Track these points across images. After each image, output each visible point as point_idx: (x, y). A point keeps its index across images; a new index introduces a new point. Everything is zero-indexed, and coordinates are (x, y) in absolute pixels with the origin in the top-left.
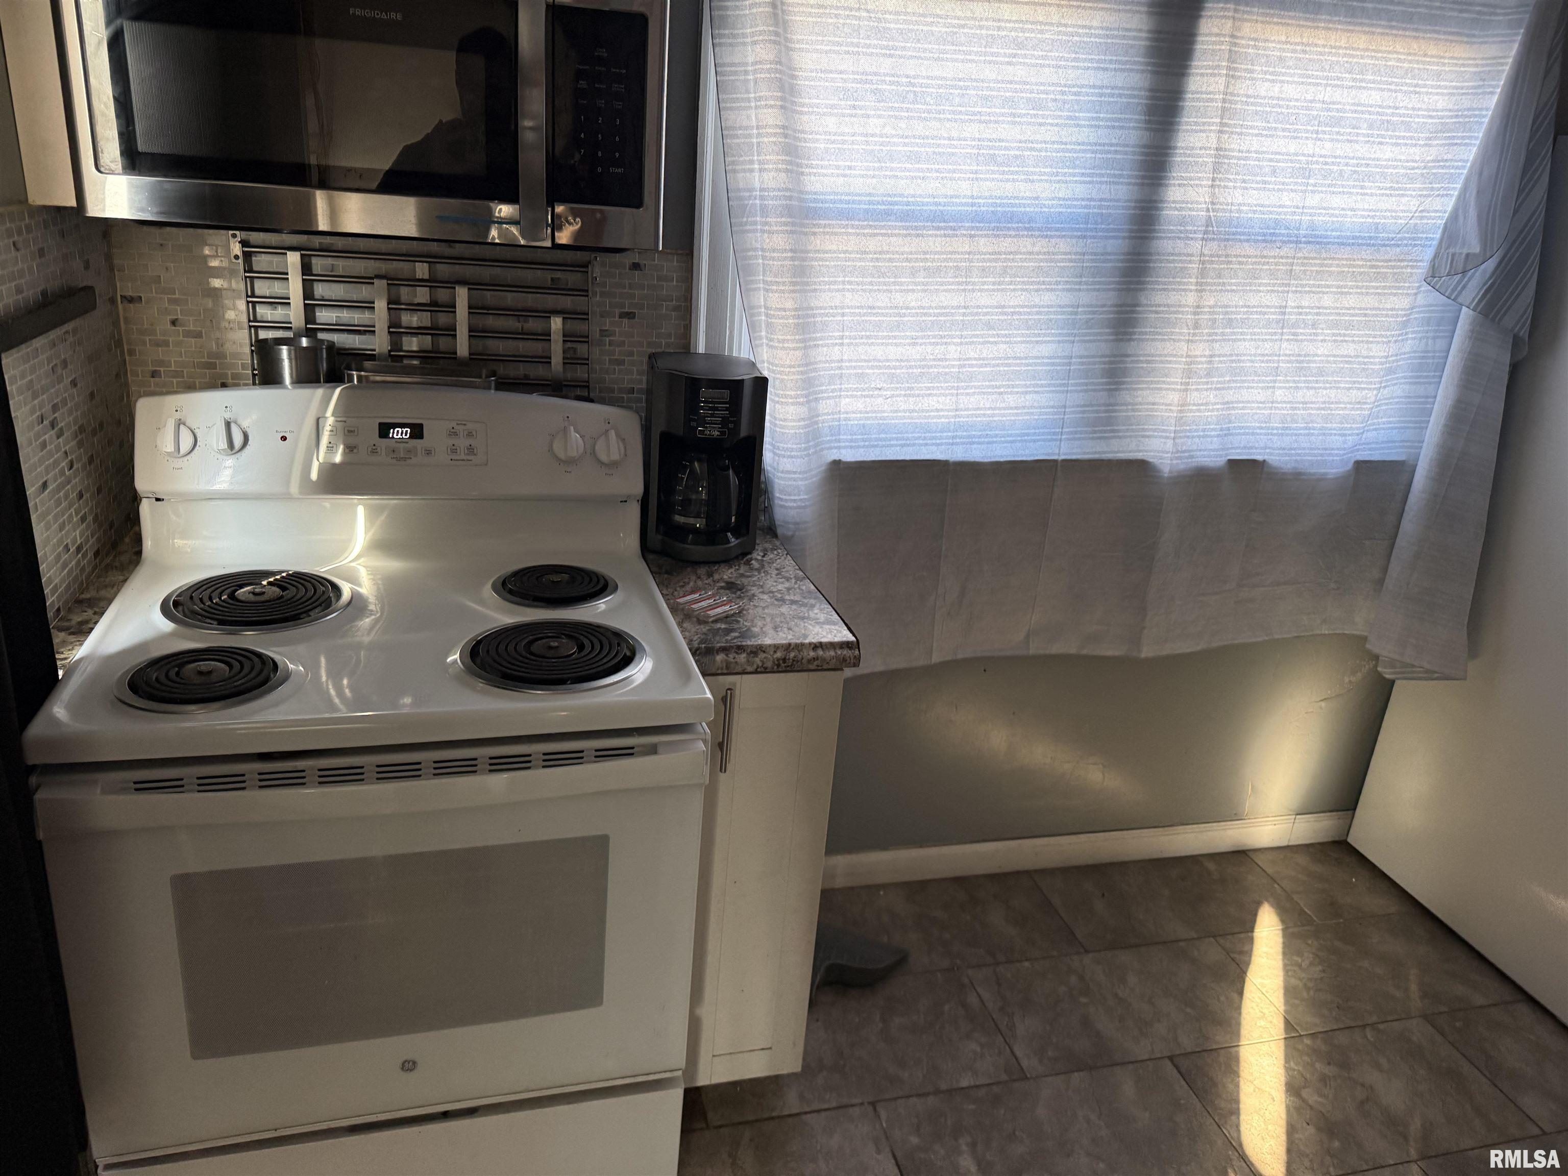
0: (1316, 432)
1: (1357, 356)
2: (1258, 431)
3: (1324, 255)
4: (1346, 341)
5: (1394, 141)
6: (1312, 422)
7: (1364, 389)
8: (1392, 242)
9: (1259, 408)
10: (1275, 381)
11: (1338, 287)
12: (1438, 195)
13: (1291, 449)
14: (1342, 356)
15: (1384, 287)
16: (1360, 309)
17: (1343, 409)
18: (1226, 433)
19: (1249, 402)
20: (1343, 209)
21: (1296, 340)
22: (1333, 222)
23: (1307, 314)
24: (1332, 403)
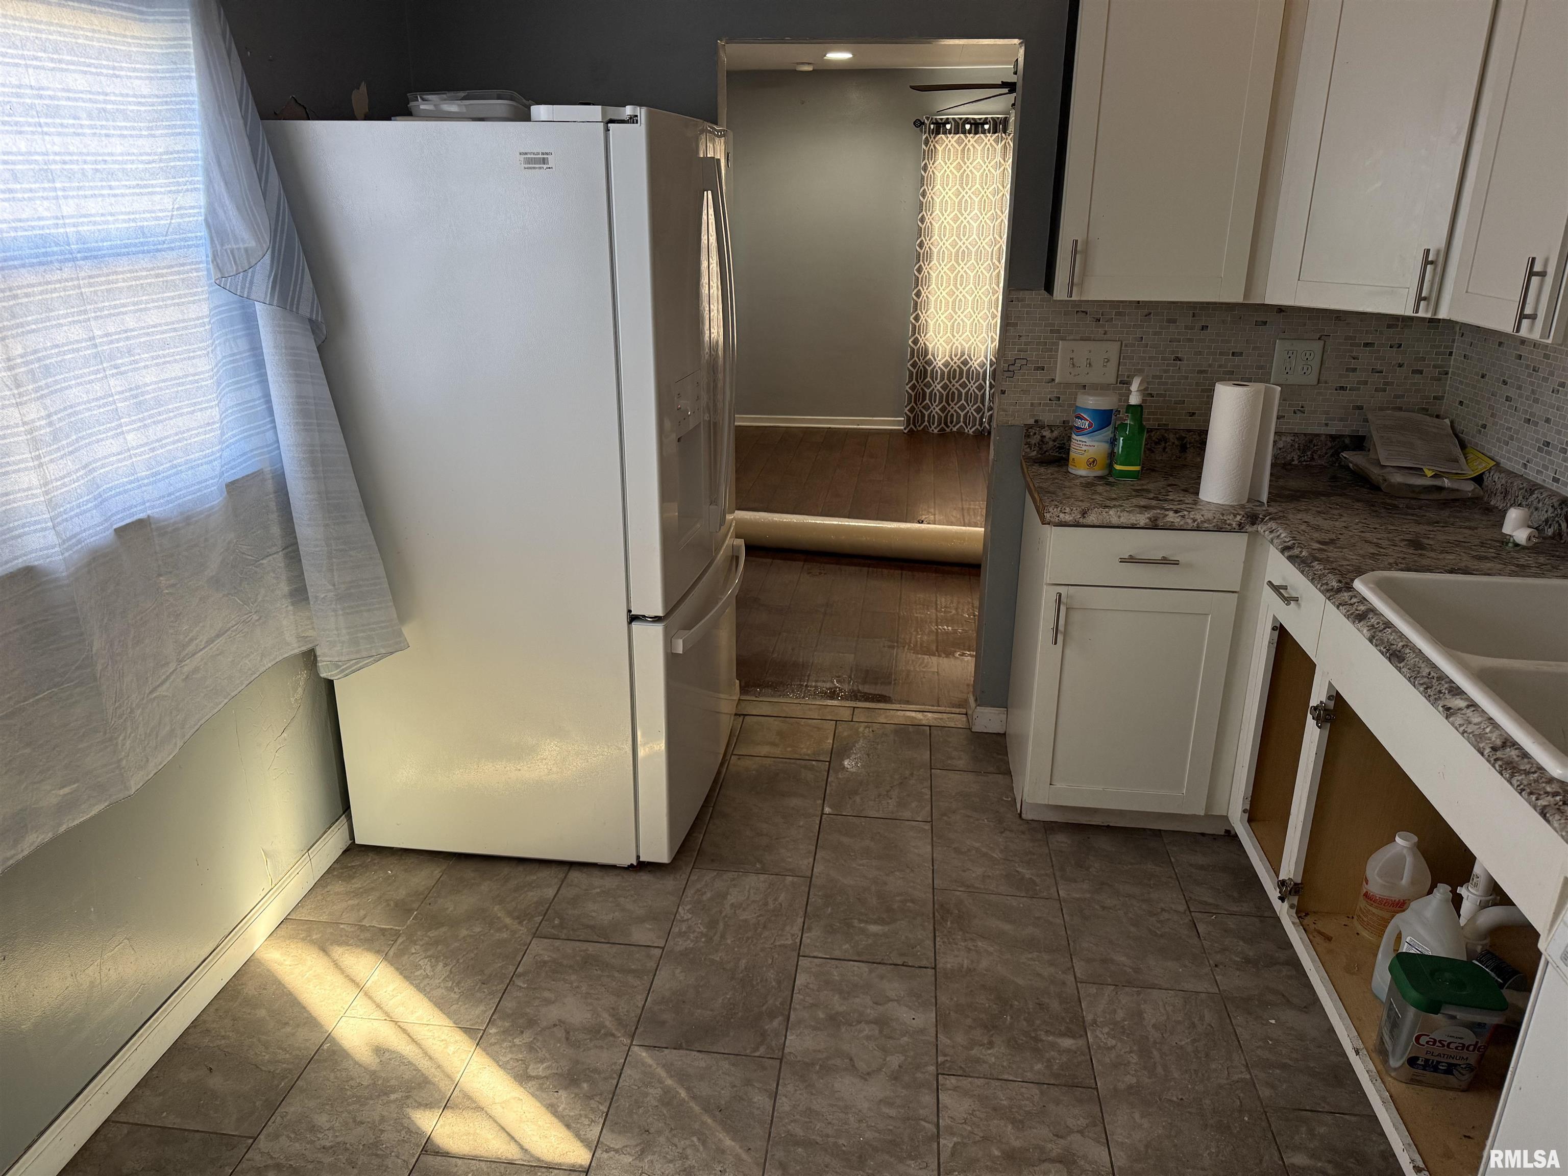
0: (183, 468)
1: (187, 376)
2: (129, 487)
3: (105, 270)
4: (169, 362)
5: (119, 132)
6: (175, 458)
7: (206, 408)
8: (165, 246)
9: (119, 461)
10: (121, 426)
11: (134, 304)
12: (187, 190)
13: (169, 495)
14: (171, 379)
15: (180, 297)
16: (167, 324)
17: (197, 435)
18: (101, 501)
19: (105, 457)
20: (103, 215)
21: (122, 373)
22: (99, 231)
23: (118, 341)
24: (184, 432)
